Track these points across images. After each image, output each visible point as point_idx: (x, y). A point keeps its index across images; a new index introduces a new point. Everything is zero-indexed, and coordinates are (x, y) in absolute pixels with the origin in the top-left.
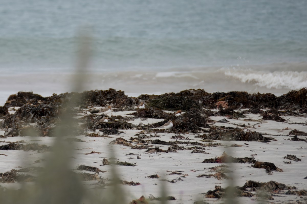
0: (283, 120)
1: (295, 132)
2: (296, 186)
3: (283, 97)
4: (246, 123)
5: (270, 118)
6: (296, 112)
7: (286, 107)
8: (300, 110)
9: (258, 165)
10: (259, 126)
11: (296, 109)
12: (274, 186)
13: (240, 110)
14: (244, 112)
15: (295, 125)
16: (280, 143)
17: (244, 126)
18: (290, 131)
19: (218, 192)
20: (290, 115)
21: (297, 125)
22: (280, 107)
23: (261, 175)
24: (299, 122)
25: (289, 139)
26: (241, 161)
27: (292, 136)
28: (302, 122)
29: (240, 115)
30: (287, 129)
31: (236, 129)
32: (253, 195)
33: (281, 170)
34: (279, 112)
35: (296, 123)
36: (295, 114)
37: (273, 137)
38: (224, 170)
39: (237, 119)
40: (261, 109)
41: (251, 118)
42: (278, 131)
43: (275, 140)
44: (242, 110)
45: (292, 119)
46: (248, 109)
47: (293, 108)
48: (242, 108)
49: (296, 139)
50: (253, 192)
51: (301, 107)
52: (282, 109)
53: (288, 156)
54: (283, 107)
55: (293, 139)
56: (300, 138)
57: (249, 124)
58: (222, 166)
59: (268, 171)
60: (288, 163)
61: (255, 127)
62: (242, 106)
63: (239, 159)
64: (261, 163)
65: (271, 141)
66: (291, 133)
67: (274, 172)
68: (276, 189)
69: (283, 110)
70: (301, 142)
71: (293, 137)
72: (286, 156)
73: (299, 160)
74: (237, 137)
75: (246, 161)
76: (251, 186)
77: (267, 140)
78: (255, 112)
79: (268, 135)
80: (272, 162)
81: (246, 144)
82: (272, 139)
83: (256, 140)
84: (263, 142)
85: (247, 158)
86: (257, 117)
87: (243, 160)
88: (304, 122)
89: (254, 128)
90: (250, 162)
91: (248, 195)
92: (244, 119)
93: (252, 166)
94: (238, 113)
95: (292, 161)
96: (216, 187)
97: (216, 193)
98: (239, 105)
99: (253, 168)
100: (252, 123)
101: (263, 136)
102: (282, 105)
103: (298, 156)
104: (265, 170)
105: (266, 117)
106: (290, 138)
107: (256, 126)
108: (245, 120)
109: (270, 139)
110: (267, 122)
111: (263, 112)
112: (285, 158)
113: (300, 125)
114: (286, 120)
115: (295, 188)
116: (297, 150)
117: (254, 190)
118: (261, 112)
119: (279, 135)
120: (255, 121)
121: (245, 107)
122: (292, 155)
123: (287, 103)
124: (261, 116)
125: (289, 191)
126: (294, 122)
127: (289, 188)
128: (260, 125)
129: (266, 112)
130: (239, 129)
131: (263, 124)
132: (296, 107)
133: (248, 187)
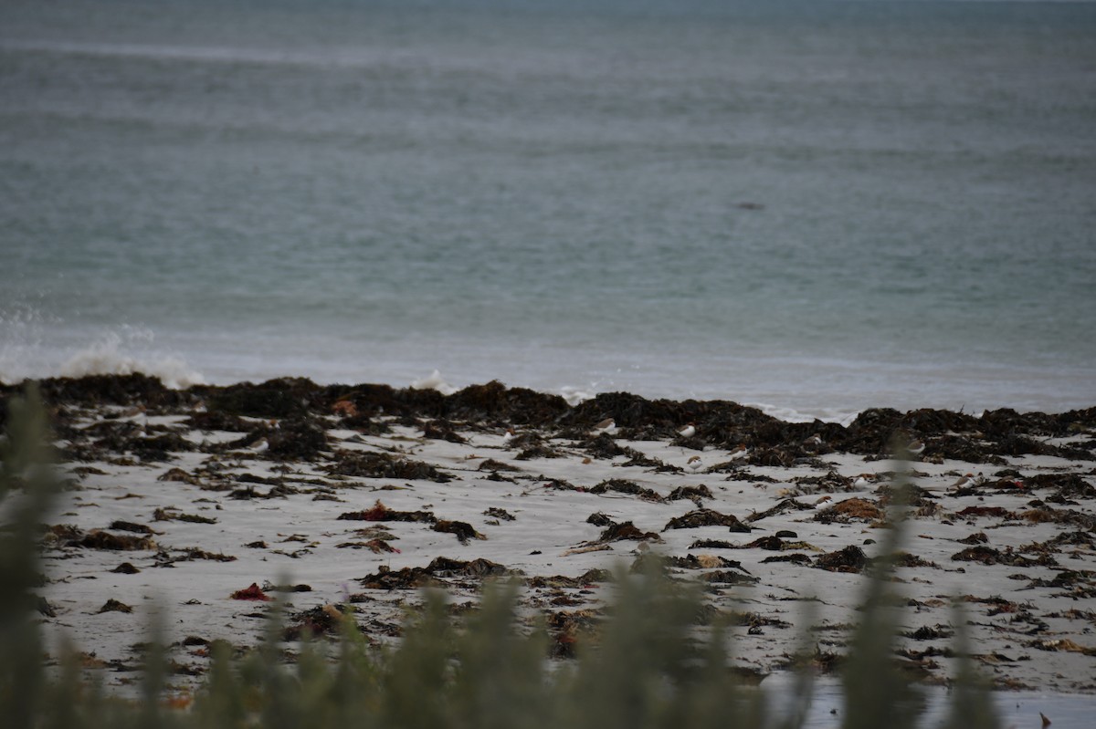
0: (461, 441)
1: (489, 464)
2: (524, 570)
3: (455, 396)
4: (397, 444)
5: (438, 436)
6: (480, 424)
7: (462, 415)
8: (488, 422)
9: (443, 527)
10: (421, 450)
11: (479, 420)
12: (484, 568)
13: (378, 418)
14: (387, 423)
15: (484, 449)
16: (469, 485)
17: (393, 449)
18: (481, 461)
19: (387, 577)
20: (473, 430)
21: (489, 449)
22: (451, 415)
23: (450, 546)
24: (492, 445)
25: (483, 478)
26: (408, 517)
27: (487, 473)
28: (497, 445)
29: (383, 429)
30: (473, 457)
31: (383, 456)
32: (450, 584)
33: (484, 538)
34: (452, 425)
35: (486, 447)
36: (481, 430)
37: (453, 473)
38: (383, 534)
39: (378, 436)
40: (418, 419)
41: (403, 435)
42: (458, 460)
43: (459, 479)
44: (384, 419)
45: (478, 438)
46: (394, 418)
47: (475, 416)
48: (383, 415)
49: (495, 478)
50: (449, 580)
51: (488, 415)
52: (453, 418)
53: (492, 509)
54: (456, 414)
55: (490, 478)
56: (503, 476)
57: (401, 446)
58: (377, 527)
59: (461, 539)
60: (493, 523)
61: (414, 452)
62: (381, 410)
63: (404, 514)
64: (448, 522)
65: (451, 479)
66: (484, 466)
67: (472, 541)
68: (489, 573)
69: (457, 422)
70: (505, 483)
71: (490, 474)
72: (488, 510)
73: (511, 518)
74: (390, 471)
75: (418, 518)
76: (441, 568)
77: (444, 478)
78: (408, 424)
79: (444, 468)
80: (467, 522)
81: (407, 485)
82: (453, 477)
83: (424, 478)
84: (437, 482)
85: (419, 513)
86: (410, 432)
87: (413, 516)
88: (500, 445)
89: (412, 453)
90: (426, 521)
91: (441, 584)
92: (391, 436)
93: (431, 528)
94: (378, 424)
95: (499, 519)
96: (380, 568)
97: (383, 579)
98: (375, 408)
99: (432, 531)
100: (406, 445)
101: (437, 470)
102: (454, 411)
103: (510, 511)
104: (455, 535)
105: (430, 434)
106: (486, 475)
107: (416, 451)
108: (393, 438)
109: (450, 477)
110: (432, 443)
111: (423, 423)
112: (485, 513)
113: (495, 450)
114: (467, 439)
115: (521, 572)
116: (502, 499)
117: (449, 575)
118: (418, 424)
119: (464, 470)
120: (412, 440)
121: (387, 413)
122: (498, 508)
123: (463, 408)
124: (420, 431)
125: (513, 578)
126: (484, 444)
127: (511, 572)
128: (421, 447)
129: (428, 423)
130: (389, 456)
131: (427, 446)
132: (480, 415)
133: (437, 569)
